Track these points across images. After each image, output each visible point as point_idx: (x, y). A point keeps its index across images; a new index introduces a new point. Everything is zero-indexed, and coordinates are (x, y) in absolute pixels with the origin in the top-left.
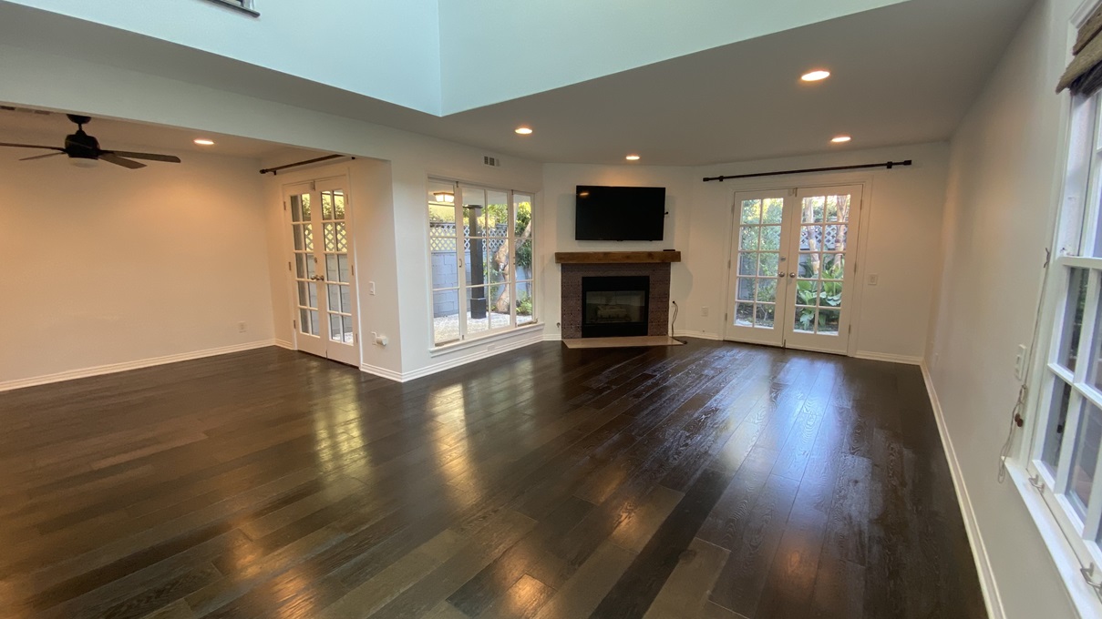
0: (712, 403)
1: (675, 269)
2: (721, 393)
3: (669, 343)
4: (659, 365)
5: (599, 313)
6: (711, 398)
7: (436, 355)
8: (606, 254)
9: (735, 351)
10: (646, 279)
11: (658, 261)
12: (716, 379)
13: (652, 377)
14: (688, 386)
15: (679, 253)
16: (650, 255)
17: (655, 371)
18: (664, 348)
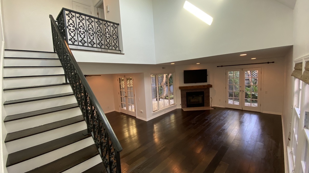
0: (223, 128)
1: (211, 89)
2: (225, 124)
3: (210, 109)
4: (208, 116)
5: (191, 101)
6: (223, 126)
7: (153, 114)
8: (192, 86)
9: (229, 111)
10: (203, 92)
11: (206, 88)
12: (224, 120)
13: (207, 120)
14: (217, 123)
15: (212, 85)
16: (204, 86)
17: (208, 118)
18: (209, 110)
